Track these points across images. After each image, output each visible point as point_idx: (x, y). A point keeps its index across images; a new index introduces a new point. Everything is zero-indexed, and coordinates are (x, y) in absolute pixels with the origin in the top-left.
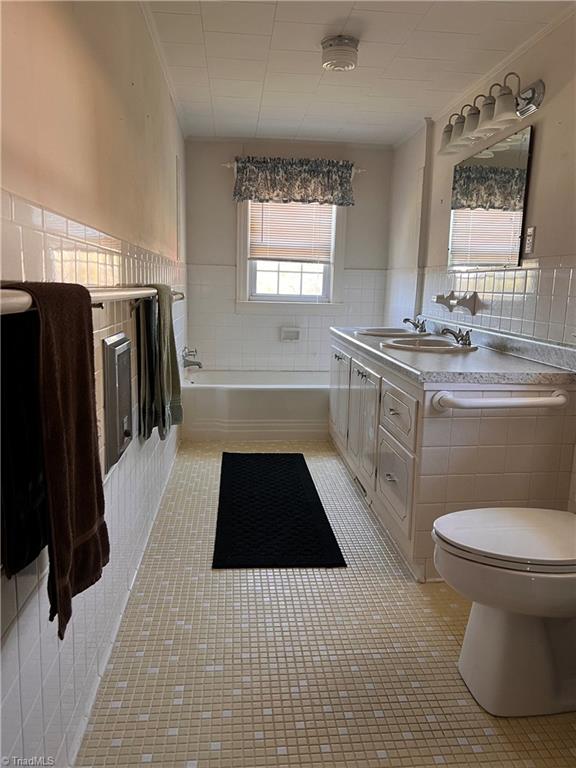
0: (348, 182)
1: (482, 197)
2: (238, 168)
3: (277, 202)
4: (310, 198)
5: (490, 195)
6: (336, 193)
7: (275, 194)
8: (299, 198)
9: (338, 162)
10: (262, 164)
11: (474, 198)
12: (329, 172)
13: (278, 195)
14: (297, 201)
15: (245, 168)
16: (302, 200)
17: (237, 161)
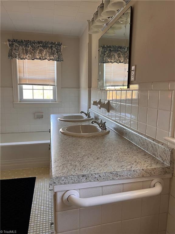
0: (60, 51)
1: (116, 58)
2: (10, 44)
3: (28, 59)
4: (44, 58)
5: (119, 57)
6: (55, 56)
7: (28, 56)
8: (38, 57)
9: (55, 43)
10: (21, 43)
11: (113, 59)
12: (51, 47)
13: (29, 57)
14: (37, 59)
15: (13, 44)
16: (40, 59)
17: (9, 41)
